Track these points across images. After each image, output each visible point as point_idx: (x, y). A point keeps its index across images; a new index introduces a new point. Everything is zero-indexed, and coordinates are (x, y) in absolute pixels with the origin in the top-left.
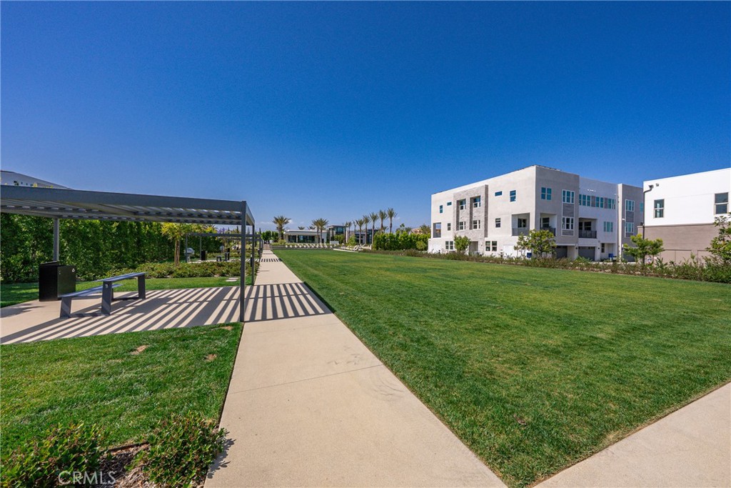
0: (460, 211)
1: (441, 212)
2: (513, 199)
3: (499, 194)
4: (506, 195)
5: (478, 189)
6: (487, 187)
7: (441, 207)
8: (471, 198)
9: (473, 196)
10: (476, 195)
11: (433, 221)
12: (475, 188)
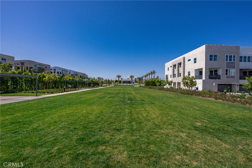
0: (175, 69)
1: (168, 70)
2: (195, 62)
3: (189, 60)
4: (192, 60)
5: (181, 59)
6: (184, 58)
7: (168, 68)
8: (178, 64)
9: (179, 62)
10: (180, 62)
11: (166, 74)
12: (179, 59)
